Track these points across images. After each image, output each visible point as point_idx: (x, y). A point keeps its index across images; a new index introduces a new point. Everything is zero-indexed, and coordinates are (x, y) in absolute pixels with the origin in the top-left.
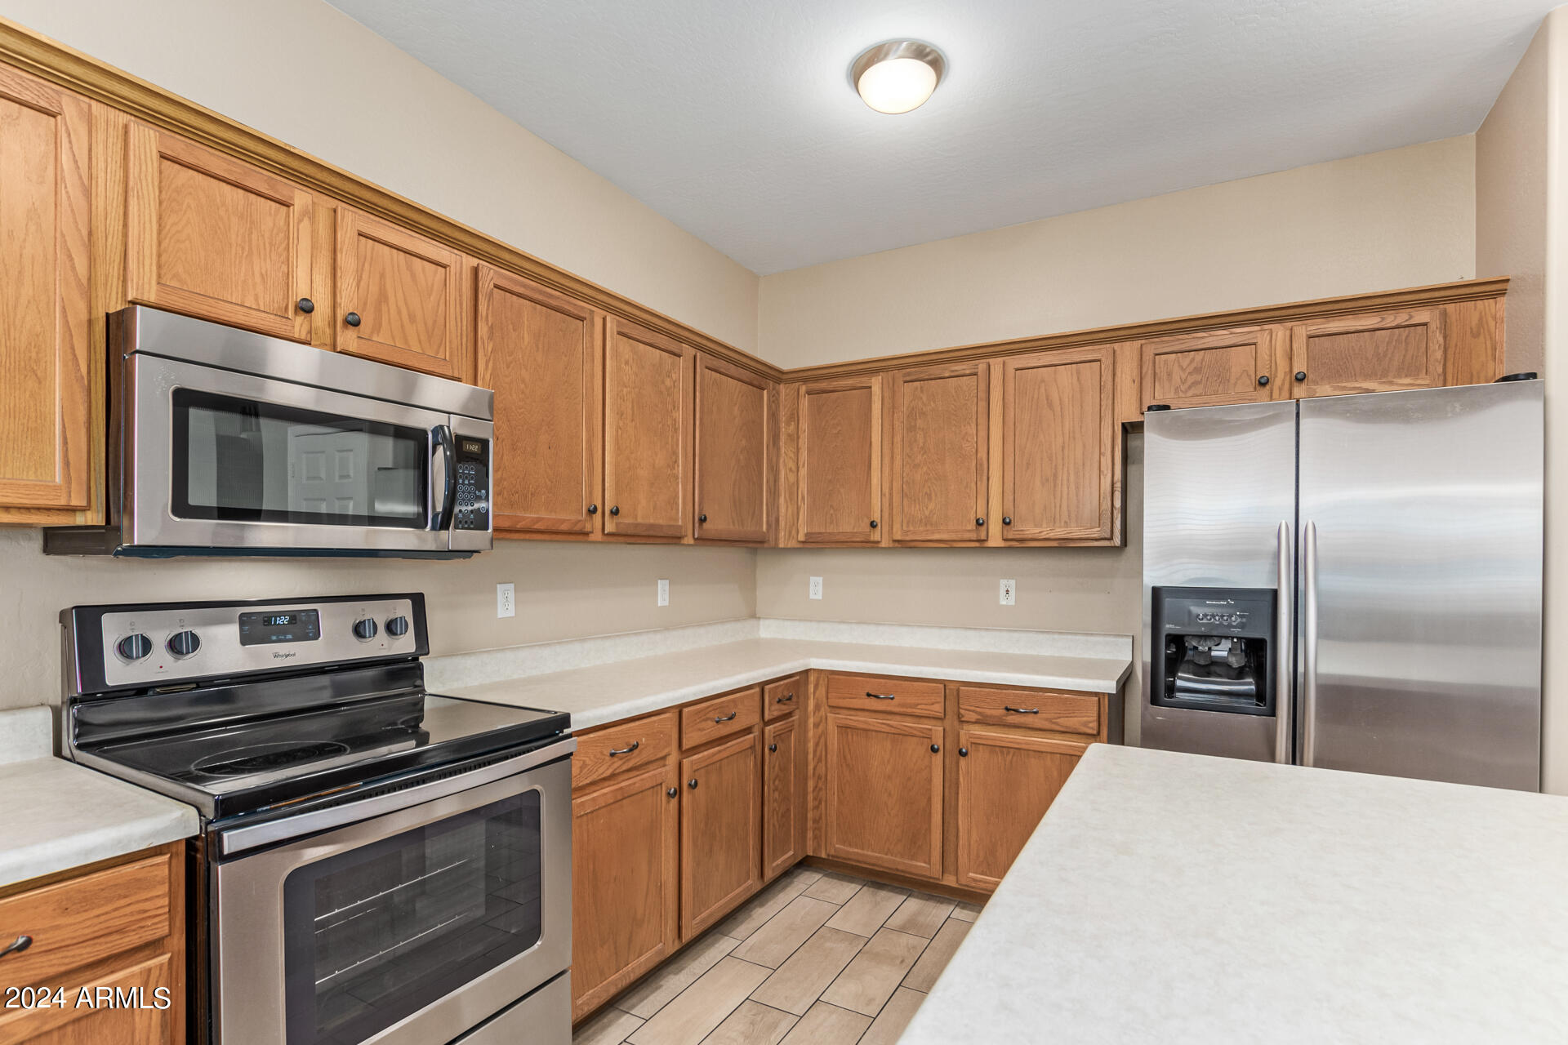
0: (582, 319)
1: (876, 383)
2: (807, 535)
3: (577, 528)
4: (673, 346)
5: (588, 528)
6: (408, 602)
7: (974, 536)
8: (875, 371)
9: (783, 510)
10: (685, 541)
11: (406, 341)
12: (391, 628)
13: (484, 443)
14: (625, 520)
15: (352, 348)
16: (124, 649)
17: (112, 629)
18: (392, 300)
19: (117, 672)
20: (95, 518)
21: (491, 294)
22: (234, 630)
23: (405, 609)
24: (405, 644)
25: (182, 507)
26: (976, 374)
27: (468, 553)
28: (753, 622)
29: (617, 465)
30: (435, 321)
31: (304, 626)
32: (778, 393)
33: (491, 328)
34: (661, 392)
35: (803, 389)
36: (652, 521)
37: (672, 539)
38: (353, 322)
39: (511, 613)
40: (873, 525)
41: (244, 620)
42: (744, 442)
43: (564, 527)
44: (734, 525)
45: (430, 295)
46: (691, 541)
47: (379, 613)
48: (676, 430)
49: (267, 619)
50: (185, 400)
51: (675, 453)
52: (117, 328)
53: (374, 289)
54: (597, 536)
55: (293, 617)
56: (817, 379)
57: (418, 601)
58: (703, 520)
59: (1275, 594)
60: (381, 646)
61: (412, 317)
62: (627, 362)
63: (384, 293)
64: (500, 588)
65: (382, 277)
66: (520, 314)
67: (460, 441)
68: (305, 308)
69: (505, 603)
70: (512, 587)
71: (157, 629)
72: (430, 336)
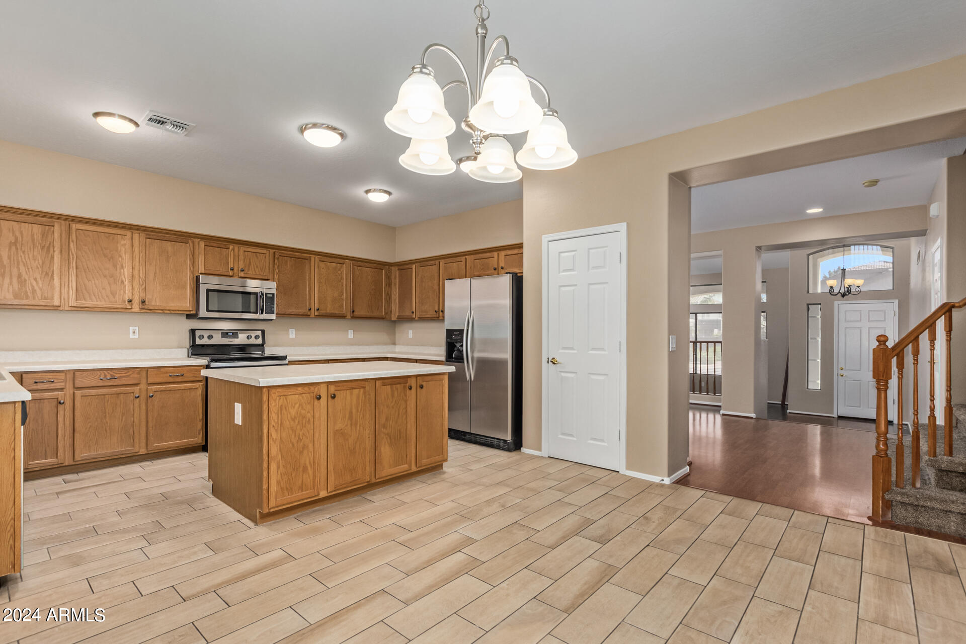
0: (306, 259)
1: (414, 267)
2: (398, 316)
3: (305, 314)
4: (341, 261)
5: (309, 313)
6: (261, 331)
7: (435, 316)
8: (414, 263)
9: (393, 308)
10: (347, 318)
11: (255, 272)
12: (256, 337)
13: (273, 294)
14: (322, 312)
15: (243, 276)
16: (199, 337)
17: (198, 333)
18: (252, 264)
19: (198, 342)
20: (194, 312)
21: (278, 258)
22: (220, 335)
23: (259, 333)
24: (259, 341)
25: (208, 310)
26: (435, 265)
27: (272, 320)
28: (393, 346)
29: (319, 297)
30: (262, 266)
31: (235, 335)
32: (391, 270)
33: (278, 266)
34: (336, 275)
35: (397, 268)
36: (333, 312)
37: (343, 317)
38: (242, 270)
39: (294, 337)
40: (413, 313)
41: (222, 333)
42: (373, 287)
43: (300, 314)
44: (368, 312)
45: (261, 260)
46: (350, 318)
47: (253, 334)
48: (343, 286)
49: (227, 333)
50: (208, 291)
51: (342, 292)
52: (197, 278)
53: (248, 262)
54: (312, 315)
55: (233, 333)
56: (402, 265)
57: (263, 332)
58: (353, 312)
59: (463, 330)
60: (253, 341)
61: (257, 267)
62: (323, 268)
63: (250, 263)
64: (290, 330)
65: (250, 259)
66: (287, 261)
67: (266, 294)
68: (232, 269)
69: (292, 334)
70: (294, 330)
71: (206, 334)
72: (261, 270)
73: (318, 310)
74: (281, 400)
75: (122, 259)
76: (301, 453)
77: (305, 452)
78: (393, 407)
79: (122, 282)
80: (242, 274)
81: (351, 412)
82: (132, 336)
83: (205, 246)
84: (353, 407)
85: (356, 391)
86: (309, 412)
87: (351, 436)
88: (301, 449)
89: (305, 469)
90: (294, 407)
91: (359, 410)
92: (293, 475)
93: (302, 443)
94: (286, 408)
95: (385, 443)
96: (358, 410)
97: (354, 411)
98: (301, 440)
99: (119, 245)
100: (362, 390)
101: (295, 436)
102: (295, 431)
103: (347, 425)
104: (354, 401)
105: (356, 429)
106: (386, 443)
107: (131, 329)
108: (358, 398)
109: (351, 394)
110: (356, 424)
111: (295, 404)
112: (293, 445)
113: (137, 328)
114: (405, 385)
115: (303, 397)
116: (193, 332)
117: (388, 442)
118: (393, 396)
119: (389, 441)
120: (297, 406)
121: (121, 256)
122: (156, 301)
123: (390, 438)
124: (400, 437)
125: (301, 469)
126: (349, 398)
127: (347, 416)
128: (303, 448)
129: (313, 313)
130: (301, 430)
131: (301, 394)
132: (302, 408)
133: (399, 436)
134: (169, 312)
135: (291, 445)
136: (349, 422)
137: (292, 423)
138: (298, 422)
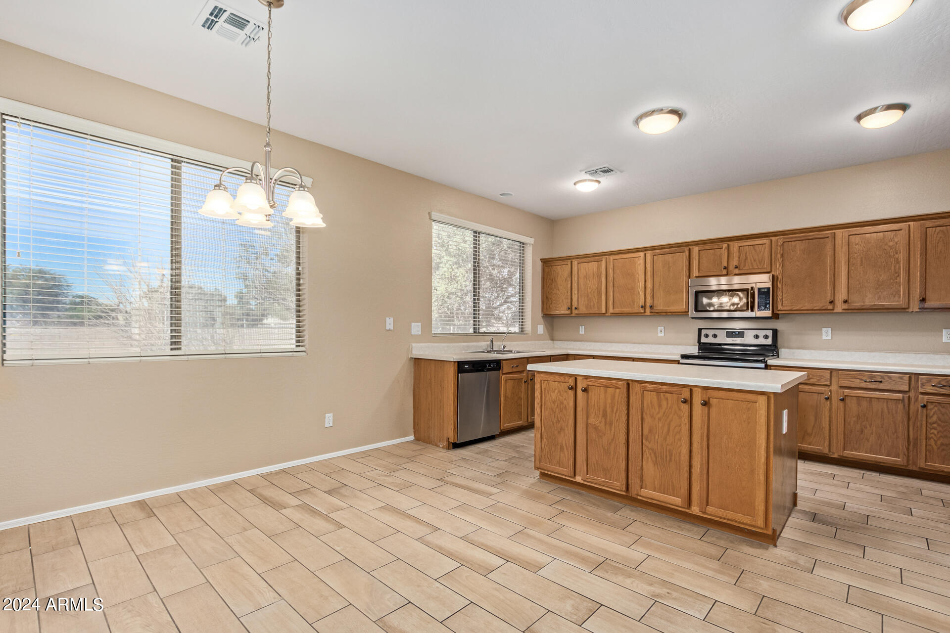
0: (828, 237)
3: (824, 308)
4: (895, 227)
5: (830, 307)
6: (771, 331)
10: (911, 311)
11: (753, 266)
12: (766, 337)
13: (769, 289)
15: (737, 273)
16: (705, 336)
17: (704, 332)
18: (749, 258)
19: (704, 341)
21: (783, 245)
22: (724, 334)
23: (770, 333)
24: (769, 342)
25: (697, 311)
30: (762, 260)
31: (741, 334)
33: (782, 254)
34: (886, 249)
36: (876, 303)
37: (901, 310)
38: (736, 267)
39: (829, 338)
41: (726, 333)
43: (817, 308)
45: (760, 252)
47: (761, 333)
49: (732, 333)
50: (697, 292)
51: (897, 273)
53: (744, 257)
54: (837, 310)
55: (739, 332)
57: (775, 332)
58: (921, 300)
60: (762, 341)
61: (755, 261)
62: (858, 244)
63: (746, 258)
64: (824, 329)
65: (746, 253)
66: (795, 246)
67: (759, 289)
68: (725, 268)
69: (827, 334)
70: (830, 329)
71: (710, 333)
72: (760, 263)
73: (845, 302)
74: (545, 384)
75: (639, 275)
76: (559, 432)
77: (562, 434)
78: (660, 419)
79: (639, 292)
80: (736, 271)
81: (605, 411)
82: (659, 334)
83: (699, 251)
84: (608, 406)
85: (610, 390)
86: (565, 399)
87: (605, 435)
88: (559, 430)
89: (562, 448)
90: (554, 392)
91: (615, 410)
92: (553, 449)
93: (560, 425)
94: (548, 391)
95: (648, 458)
96: (612, 411)
97: (609, 410)
98: (559, 422)
99: (637, 265)
100: (618, 390)
101: (555, 417)
102: (555, 413)
103: (600, 422)
104: (609, 401)
105: (611, 430)
106: (650, 459)
107: (659, 328)
108: (613, 397)
109: (606, 392)
110: (611, 424)
111: (555, 389)
112: (553, 424)
113: (663, 328)
114: (680, 395)
115: (561, 385)
116: (700, 330)
117: (652, 459)
118: (660, 406)
119: (654, 459)
120: (557, 391)
121: (638, 273)
122: (660, 306)
123: (655, 454)
124: (670, 460)
125: (559, 447)
126: (602, 395)
127: (601, 412)
128: (561, 429)
129: (840, 307)
130: (559, 413)
131: (559, 382)
132: (560, 394)
133: (668, 458)
134: (670, 314)
135: (551, 423)
136: (603, 420)
137: (553, 405)
138: (557, 405)
